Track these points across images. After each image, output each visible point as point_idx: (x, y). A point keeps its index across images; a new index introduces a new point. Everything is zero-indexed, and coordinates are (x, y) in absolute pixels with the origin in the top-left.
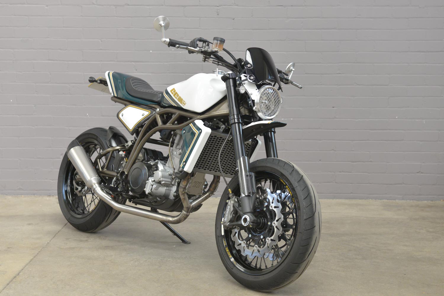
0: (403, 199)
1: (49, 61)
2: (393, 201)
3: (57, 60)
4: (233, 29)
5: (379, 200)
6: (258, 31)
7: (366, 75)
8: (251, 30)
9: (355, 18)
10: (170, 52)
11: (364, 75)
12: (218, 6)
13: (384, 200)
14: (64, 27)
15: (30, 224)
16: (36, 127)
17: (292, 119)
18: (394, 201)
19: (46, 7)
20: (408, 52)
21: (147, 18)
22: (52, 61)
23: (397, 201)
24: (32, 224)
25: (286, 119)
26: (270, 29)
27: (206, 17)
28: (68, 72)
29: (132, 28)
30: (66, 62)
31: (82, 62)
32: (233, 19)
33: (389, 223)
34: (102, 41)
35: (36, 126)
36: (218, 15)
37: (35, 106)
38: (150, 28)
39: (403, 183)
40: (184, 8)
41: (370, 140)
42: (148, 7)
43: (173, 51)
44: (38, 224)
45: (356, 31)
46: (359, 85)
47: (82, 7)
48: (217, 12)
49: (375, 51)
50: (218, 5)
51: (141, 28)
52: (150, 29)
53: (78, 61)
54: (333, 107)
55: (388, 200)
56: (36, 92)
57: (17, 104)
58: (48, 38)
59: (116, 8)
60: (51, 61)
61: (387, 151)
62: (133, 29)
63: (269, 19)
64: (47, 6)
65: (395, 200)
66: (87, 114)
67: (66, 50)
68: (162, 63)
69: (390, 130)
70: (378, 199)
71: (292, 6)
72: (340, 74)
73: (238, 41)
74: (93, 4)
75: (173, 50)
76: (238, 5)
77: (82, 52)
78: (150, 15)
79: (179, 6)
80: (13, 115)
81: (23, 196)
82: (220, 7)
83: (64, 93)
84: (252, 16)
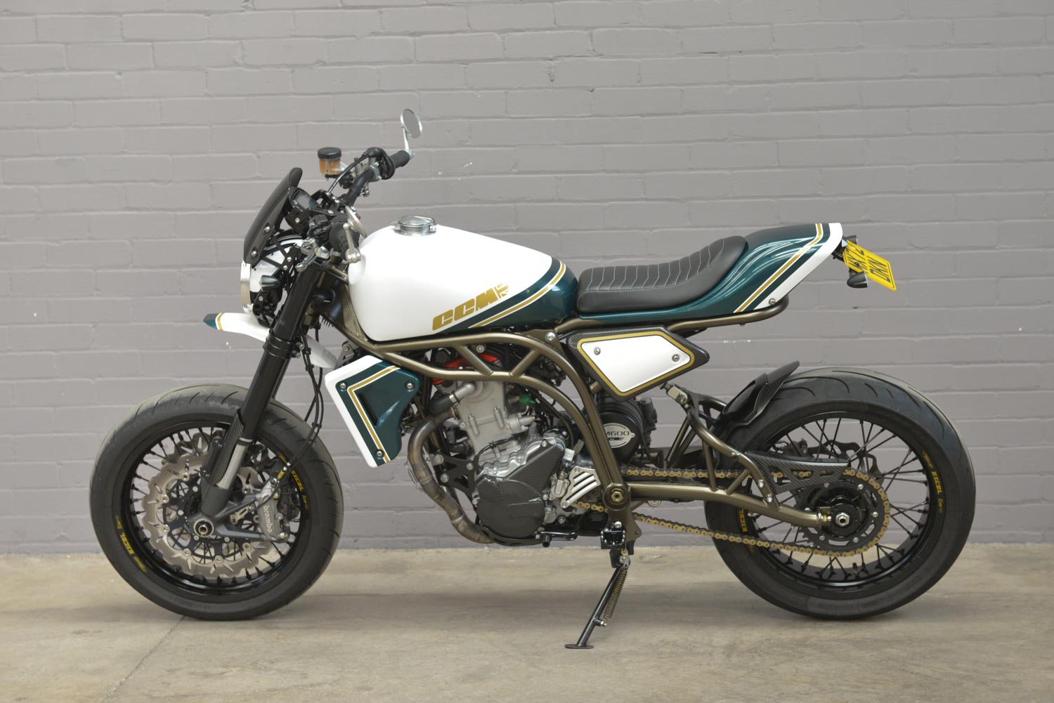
0: (1044, 540)
1: (128, 213)
2: (1018, 545)
3: (147, 209)
4: (590, 116)
5: (983, 545)
6: (655, 117)
7: (937, 223)
8: (638, 117)
9: (903, 77)
10: (433, 179)
11: (933, 223)
12: (551, 60)
13: (995, 545)
14: (162, 125)
15: (79, 633)
16: (99, 379)
17: (749, 341)
18: (1021, 546)
19: (118, 77)
20: (1042, 160)
21: (372, 94)
22: (135, 212)
23: (1028, 544)
24: (84, 632)
25: (734, 342)
26: (683, 114)
27: (521, 88)
28: (175, 237)
29: (335, 121)
30: (170, 213)
31: (212, 212)
32: (592, 91)
33: (1007, 606)
34: (259, 157)
35: (100, 376)
36: (552, 81)
37: (94, 327)
38: (379, 121)
39: (1044, 499)
40: (465, 68)
41: (953, 390)
43: (442, 176)
44: (100, 631)
45: (908, 111)
46: (921, 249)
47: (206, 72)
48: (550, 75)
49: (957, 161)
50: (551, 57)
51: (357, 120)
53: (199, 210)
54: (855, 308)
55: (1004, 542)
56: (97, 290)
57: (50, 323)
58: (125, 153)
59: (293, 71)
60: (131, 213)
61: (998, 418)
62: (338, 123)
63: (683, 88)
64: (120, 74)
65: (1023, 542)
66: (227, 343)
67: (170, 181)
69: (1002, 362)
70: (980, 542)
71: (740, 52)
72: (869, 221)
73: (605, 146)
74: (236, 64)
75: (440, 173)
76: (602, 55)
77: (211, 185)
78: (380, 88)
79: (451, 62)
80: (41, 350)
81: (69, 556)
82: (556, 62)
83: (166, 292)
84: (638, 82)
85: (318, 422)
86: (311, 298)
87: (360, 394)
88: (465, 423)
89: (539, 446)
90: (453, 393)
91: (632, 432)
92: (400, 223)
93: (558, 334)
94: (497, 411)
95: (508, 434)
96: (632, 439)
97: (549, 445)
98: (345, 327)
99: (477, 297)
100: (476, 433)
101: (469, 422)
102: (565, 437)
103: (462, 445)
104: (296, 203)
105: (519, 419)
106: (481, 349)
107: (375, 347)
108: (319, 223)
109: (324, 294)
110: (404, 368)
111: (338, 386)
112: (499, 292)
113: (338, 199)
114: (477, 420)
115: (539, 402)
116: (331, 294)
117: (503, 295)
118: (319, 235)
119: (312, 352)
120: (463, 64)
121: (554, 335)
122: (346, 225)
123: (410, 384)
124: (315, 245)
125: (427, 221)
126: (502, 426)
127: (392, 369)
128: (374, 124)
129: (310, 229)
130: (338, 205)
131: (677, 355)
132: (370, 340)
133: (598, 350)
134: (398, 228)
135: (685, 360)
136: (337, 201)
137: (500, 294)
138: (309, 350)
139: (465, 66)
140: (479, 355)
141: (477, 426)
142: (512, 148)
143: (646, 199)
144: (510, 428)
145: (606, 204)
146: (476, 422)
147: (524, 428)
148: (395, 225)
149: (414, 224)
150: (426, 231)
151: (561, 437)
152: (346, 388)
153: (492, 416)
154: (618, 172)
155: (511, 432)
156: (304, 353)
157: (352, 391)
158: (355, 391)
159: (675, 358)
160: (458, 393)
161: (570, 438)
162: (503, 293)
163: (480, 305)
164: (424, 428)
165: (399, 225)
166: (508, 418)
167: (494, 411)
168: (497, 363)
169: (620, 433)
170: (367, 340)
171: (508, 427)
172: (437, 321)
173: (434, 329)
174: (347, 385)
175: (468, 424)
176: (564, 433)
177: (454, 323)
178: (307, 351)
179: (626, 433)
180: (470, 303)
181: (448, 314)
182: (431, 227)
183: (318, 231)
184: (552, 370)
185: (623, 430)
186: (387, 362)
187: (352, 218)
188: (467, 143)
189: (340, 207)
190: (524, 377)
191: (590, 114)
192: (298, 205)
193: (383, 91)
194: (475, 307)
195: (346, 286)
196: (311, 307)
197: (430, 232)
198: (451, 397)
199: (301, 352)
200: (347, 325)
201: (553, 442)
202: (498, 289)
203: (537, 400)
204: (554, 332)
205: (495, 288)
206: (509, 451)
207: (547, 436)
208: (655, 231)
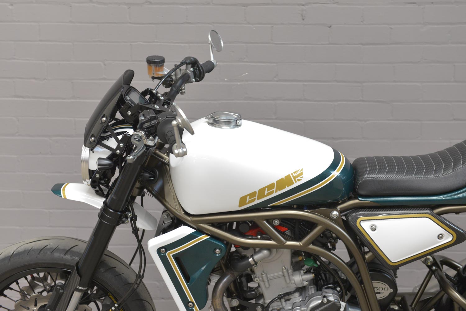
1: (16, 99)
3: (29, 97)
6: (371, 46)
8: (360, 45)
10: (221, 83)
12: (303, 5)
14: (41, 41)
19: (10, 7)
21: (181, 25)
22: (21, 99)
26: (392, 44)
27: (282, 24)
28: (48, 117)
30: (45, 100)
31: (73, 100)
32: (330, 27)
34: (105, 65)
36: (303, 19)
40: (245, 9)
42: (184, 7)
43: (227, 81)
47: (71, 6)
48: (302, 15)
50: (303, 3)
52: (187, 45)
53: (64, 99)
58: (14, 59)
59: (130, 8)
60: (18, 99)
62: (159, 44)
63: (392, 27)
64: (12, 5)
67: (45, 79)
68: (208, 102)
71: (432, 3)
73: (337, 64)
75: (226, 79)
76: (338, 3)
77: (72, 83)
78: (188, 21)
79: (236, 5)
82: (307, 7)
83: (41, 153)
84: (362, 21)
85: (141, 274)
86: (139, 176)
87: (177, 258)
88: (259, 278)
89: (320, 301)
90: (252, 256)
91: (391, 288)
92: (213, 117)
93: (341, 212)
94: (285, 270)
95: (292, 288)
96: (390, 294)
97: (329, 301)
98: (166, 201)
99: (277, 182)
100: (267, 286)
101: (262, 277)
102: (339, 292)
103: (254, 292)
104: (128, 99)
105: (302, 275)
106: (277, 223)
107: (189, 218)
108: (148, 117)
109: (149, 173)
110: (214, 236)
111: (159, 251)
112: (295, 178)
113: (162, 95)
114: (269, 276)
115: (319, 264)
116: (155, 173)
117: (299, 180)
118: (148, 128)
119: (138, 218)
120: (244, 7)
121: (337, 213)
122: (174, 123)
123: (218, 250)
124: (144, 137)
125: (235, 116)
126: (288, 281)
127: (204, 237)
128: (183, 45)
129: (140, 123)
130: (163, 101)
131: (441, 234)
132: (186, 213)
133: (374, 227)
134: (211, 121)
135: (448, 238)
136: (162, 98)
137: (296, 179)
138: (136, 217)
139: (245, 8)
140: (275, 227)
141: (268, 280)
142: (275, 64)
143: (363, 101)
144: (295, 283)
145: (336, 103)
146: (267, 278)
147: (305, 283)
148: (209, 119)
149: (224, 118)
150: (233, 124)
151: (336, 292)
152: (166, 253)
153: (281, 273)
154: (345, 82)
155: (295, 286)
156: (131, 219)
157: (170, 255)
158: (172, 255)
159: (440, 237)
160: (256, 257)
161: (342, 293)
162: (299, 178)
163: (279, 188)
164: (225, 280)
165: (212, 119)
166: (293, 275)
167: (283, 270)
168: (288, 232)
169: (381, 289)
170: (183, 213)
171: (293, 282)
172: (243, 200)
173: (240, 206)
174: (166, 251)
175: (261, 278)
176: (338, 289)
177: (257, 202)
178: (134, 218)
179: (386, 289)
180: (271, 186)
181: (252, 195)
182: (238, 122)
183: (147, 124)
184: (329, 237)
185: (383, 286)
186: (200, 231)
187: (181, 116)
188: (245, 60)
189: (164, 102)
190: (311, 246)
191: (328, 43)
192: (130, 100)
193: (190, 23)
194: (275, 189)
195: (167, 166)
196: (138, 182)
197: (237, 125)
198: (251, 260)
199: (129, 219)
200: (167, 199)
201: (331, 299)
202: (294, 175)
203: (317, 262)
204: (337, 211)
205: (292, 174)
206: (292, 301)
207: (326, 293)
208: (368, 122)
